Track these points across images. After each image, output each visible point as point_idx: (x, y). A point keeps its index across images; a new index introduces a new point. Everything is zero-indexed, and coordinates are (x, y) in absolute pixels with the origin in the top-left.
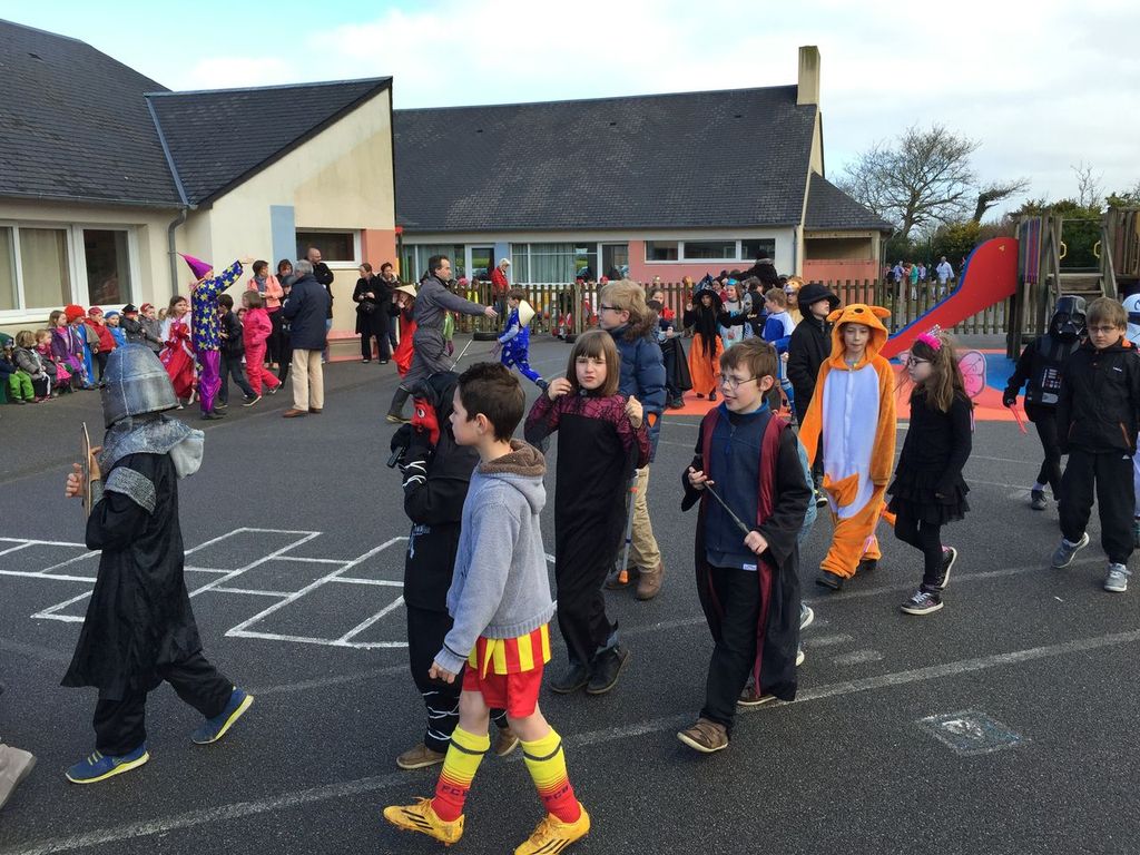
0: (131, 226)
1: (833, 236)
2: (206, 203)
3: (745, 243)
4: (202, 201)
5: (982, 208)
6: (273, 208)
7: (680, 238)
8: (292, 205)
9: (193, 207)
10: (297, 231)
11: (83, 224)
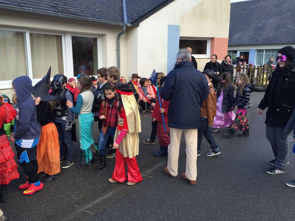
2: (136, 23)
4: (134, 22)
6: (168, 25)
9: (130, 25)
10: (180, 38)
11: (70, 33)
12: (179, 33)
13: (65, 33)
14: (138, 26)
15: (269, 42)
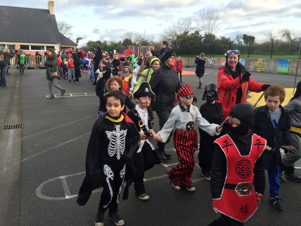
1: (65, 46)
3: (46, 46)
5: (78, 42)
7: (30, 44)
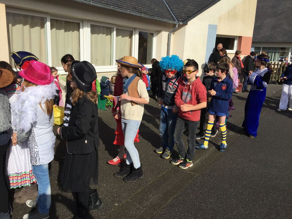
0: (155, 31)
2: (185, 22)
6: (209, 25)
8: (217, 25)
9: (181, 23)
10: (217, 36)
11: (139, 29)
12: (216, 31)
13: (135, 29)
14: (187, 24)
15: (267, 40)
